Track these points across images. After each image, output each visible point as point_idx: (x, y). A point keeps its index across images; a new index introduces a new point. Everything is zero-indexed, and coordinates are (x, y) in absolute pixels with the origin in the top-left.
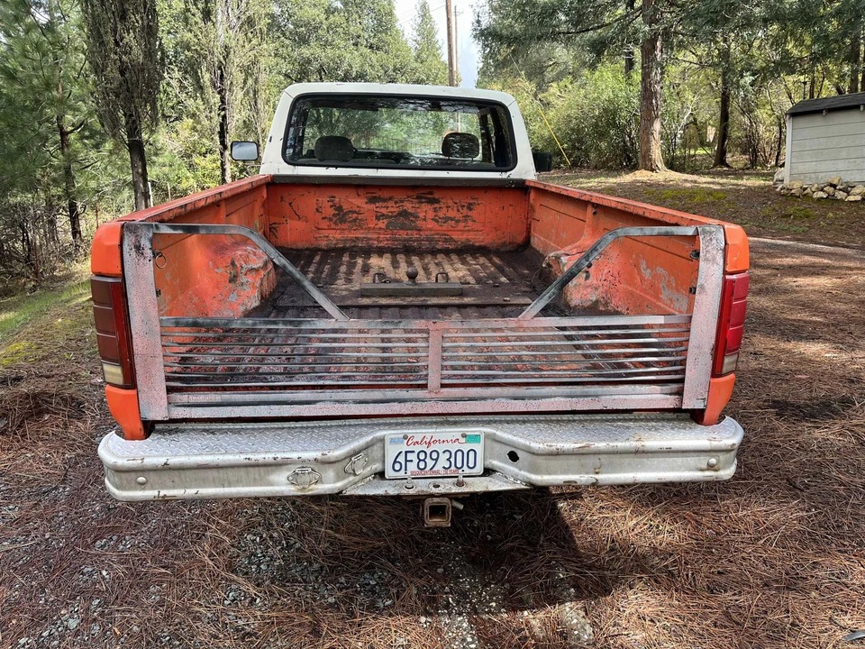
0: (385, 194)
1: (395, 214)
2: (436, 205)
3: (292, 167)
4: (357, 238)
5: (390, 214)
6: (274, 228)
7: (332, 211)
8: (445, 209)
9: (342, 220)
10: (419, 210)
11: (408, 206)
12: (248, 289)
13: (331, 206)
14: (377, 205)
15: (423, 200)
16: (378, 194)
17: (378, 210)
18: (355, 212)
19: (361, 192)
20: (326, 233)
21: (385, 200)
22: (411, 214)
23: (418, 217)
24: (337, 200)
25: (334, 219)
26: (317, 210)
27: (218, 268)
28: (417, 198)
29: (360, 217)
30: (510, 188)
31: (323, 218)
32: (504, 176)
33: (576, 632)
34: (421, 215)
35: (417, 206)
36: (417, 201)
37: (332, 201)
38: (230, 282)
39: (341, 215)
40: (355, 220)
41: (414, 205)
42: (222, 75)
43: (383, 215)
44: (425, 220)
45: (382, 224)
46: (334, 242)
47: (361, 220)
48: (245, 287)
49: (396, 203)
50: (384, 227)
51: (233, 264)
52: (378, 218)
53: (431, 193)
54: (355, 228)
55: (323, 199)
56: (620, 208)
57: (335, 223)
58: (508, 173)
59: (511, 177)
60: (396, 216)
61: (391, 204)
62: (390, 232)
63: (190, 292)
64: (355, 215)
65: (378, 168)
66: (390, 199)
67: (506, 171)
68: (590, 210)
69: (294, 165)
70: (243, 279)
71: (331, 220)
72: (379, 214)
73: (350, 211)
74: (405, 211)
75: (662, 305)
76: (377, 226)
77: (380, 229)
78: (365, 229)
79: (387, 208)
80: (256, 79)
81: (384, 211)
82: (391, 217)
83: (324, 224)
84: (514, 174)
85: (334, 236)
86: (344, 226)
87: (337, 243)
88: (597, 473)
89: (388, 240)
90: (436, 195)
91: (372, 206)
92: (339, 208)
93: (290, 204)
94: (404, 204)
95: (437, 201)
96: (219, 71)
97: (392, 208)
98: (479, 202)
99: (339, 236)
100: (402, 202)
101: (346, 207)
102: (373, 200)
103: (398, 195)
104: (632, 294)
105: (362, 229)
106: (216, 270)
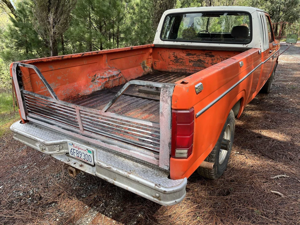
0: (193, 52)
1: (196, 61)
2: (213, 58)
3: (162, 41)
4: (182, 69)
5: (195, 60)
6: (155, 63)
7: (174, 58)
8: (216, 60)
9: (177, 62)
10: (205, 59)
11: (201, 58)
13: (174, 56)
14: (190, 56)
15: (208, 56)
16: (190, 52)
17: (190, 58)
18: (181, 59)
19: (184, 51)
20: (171, 66)
21: (193, 55)
22: (202, 61)
23: (205, 62)
24: (175, 54)
25: (175, 61)
26: (169, 58)
28: (205, 54)
29: (183, 61)
31: (171, 61)
32: (245, 46)
34: (206, 62)
35: (205, 58)
36: (205, 56)
37: (174, 54)
38: (92, 81)
39: (177, 60)
40: (181, 62)
41: (204, 57)
43: (192, 61)
44: (208, 63)
45: (191, 64)
46: (174, 70)
47: (184, 62)
48: (96, 84)
49: (197, 56)
50: (192, 65)
51: (95, 76)
52: (190, 62)
53: (211, 53)
54: (181, 65)
55: (171, 53)
57: (175, 63)
58: (247, 45)
60: (197, 61)
61: (195, 56)
62: (194, 67)
64: (182, 60)
65: (192, 42)
66: (195, 54)
67: (246, 44)
69: (164, 41)
70: (96, 81)
71: (173, 61)
72: (190, 60)
73: (180, 59)
74: (200, 60)
76: (189, 65)
77: (190, 66)
78: (185, 66)
79: (194, 58)
81: (192, 59)
82: (195, 61)
83: (171, 63)
84: (249, 46)
85: (173, 68)
86: (178, 64)
87: (175, 70)
88: (115, 180)
89: (193, 71)
90: (213, 54)
91: (188, 57)
92: (176, 57)
93: (161, 55)
94: (200, 57)
95: (213, 56)
97: (195, 58)
99: (176, 68)
100: (199, 56)
101: (179, 57)
102: (188, 55)
103: (198, 53)
105: (184, 66)
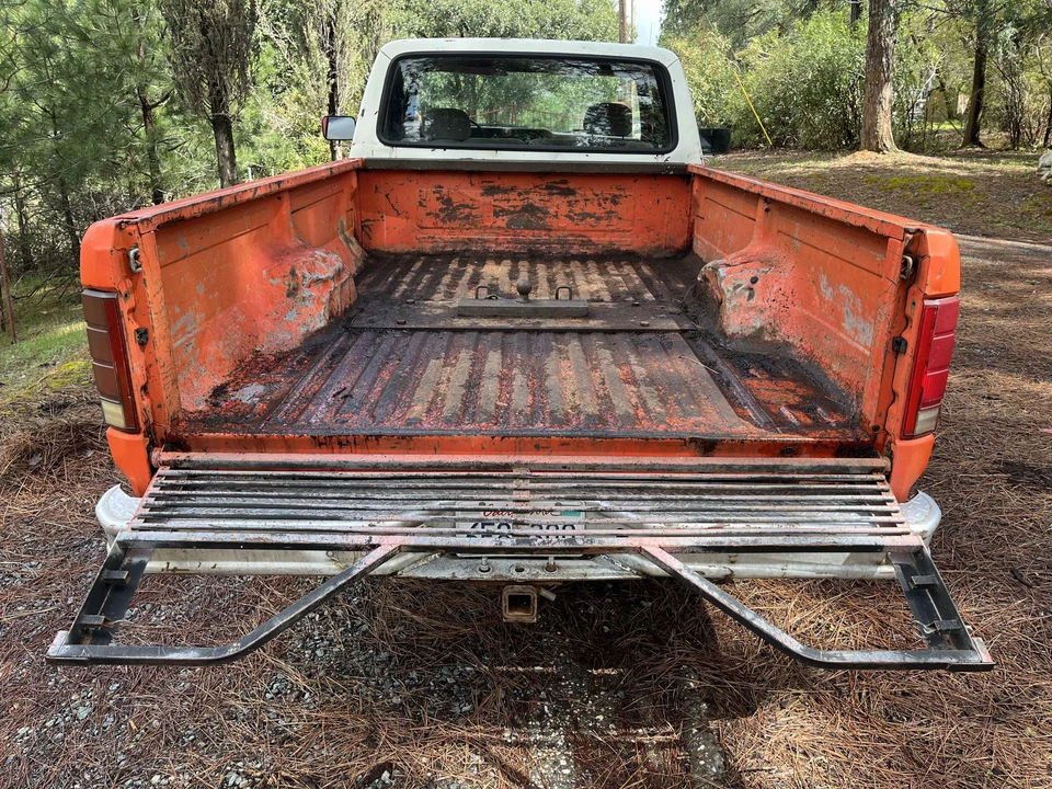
0: (506, 183)
1: (518, 209)
2: (571, 198)
3: (389, 148)
4: (470, 239)
5: (512, 209)
6: (367, 226)
7: (439, 205)
8: (582, 203)
9: (451, 217)
10: (548, 204)
11: (535, 199)
12: (310, 305)
13: (438, 199)
14: (496, 197)
15: (555, 191)
16: (497, 183)
17: (497, 203)
18: (467, 206)
19: (476, 180)
20: (431, 233)
21: (505, 191)
22: (538, 208)
23: (548, 213)
24: (445, 191)
25: (442, 215)
26: (421, 204)
27: (273, 278)
28: (547, 188)
29: (474, 212)
30: (667, 175)
31: (428, 214)
32: (661, 159)
33: (702, 762)
34: (552, 211)
35: (547, 198)
36: (546, 192)
37: (438, 192)
38: (288, 296)
39: (450, 210)
40: (467, 217)
41: (542, 197)
42: (332, 33)
43: (503, 210)
44: (556, 216)
45: (502, 222)
46: (442, 244)
47: (475, 217)
48: (307, 303)
49: (520, 194)
50: (504, 225)
51: (293, 273)
52: (496, 214)
53: (565, 182)
54: (467, 226)
55: (427, 189)
56: (795, 204)
57: (443, 221)
58: (666, 156)
59: (670, 161)
60: (519, 212)
61: (513, 195)
62: (512, 232)
63: (235, 309)
64: (467, 210)
65: (497, 149)
66: (512, 189)
67: (663, 153)
68: (762, 206)
69: (392, 146)
70: (306, 292)
71: (437, 216)
72: (498, 209)
73: (461, 205)
74: (531, 205)
75: (844, 337)
76: (496, 225)
77: (499, 228)
78: (481, 228)
79: (509, 201)
80: (377, 37)
81: (505, 205)
82: (513, 212)
83: (429, 222)
84: (674, 157)
85: (444, 237)
86: (455, 224)
87: (445, 246)
88: (733, 562)
89: (509, 243)
90: (571, 185)
91: (489, 199)
92: (448, 202)
93: (387, 196)
94: (530, 196)
95: (571, 192)
96: (328, 29)
97: (515, 201)
98: (627, 194)
99: (447, 237)
100: (527, 193)
101: (456, 200)
102: (490, 191)
103: (522, 185)
104: (808, 319)
105: (476, 228)
106: (271, 281)
